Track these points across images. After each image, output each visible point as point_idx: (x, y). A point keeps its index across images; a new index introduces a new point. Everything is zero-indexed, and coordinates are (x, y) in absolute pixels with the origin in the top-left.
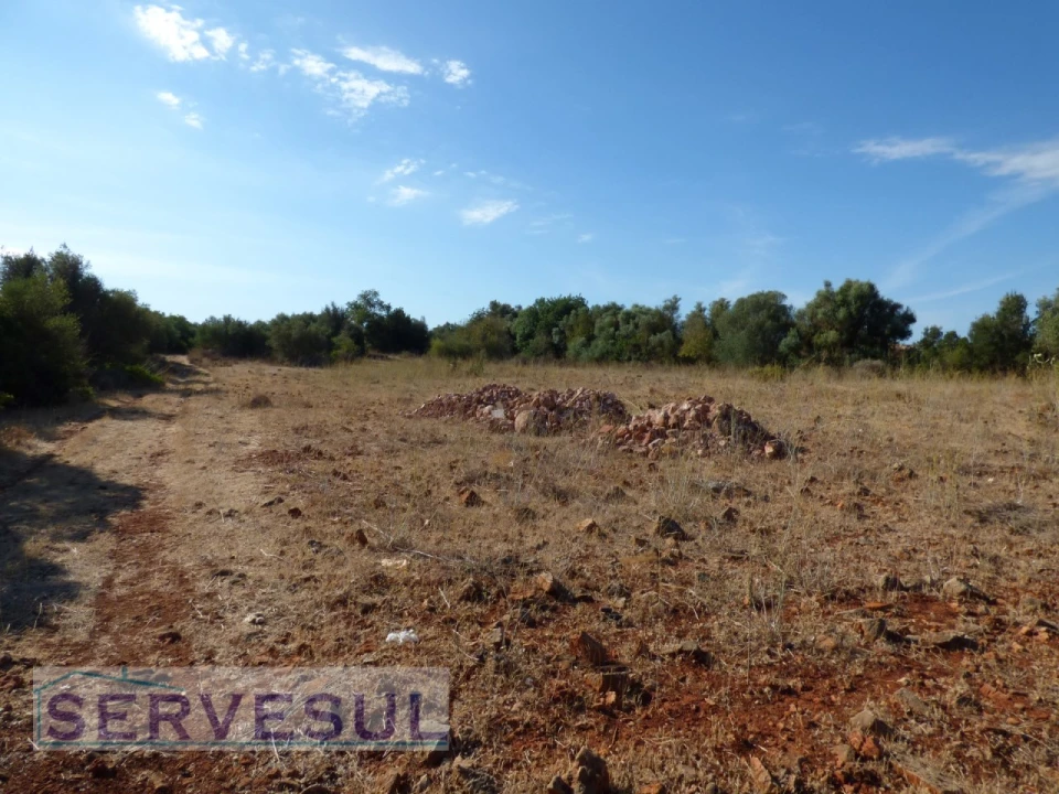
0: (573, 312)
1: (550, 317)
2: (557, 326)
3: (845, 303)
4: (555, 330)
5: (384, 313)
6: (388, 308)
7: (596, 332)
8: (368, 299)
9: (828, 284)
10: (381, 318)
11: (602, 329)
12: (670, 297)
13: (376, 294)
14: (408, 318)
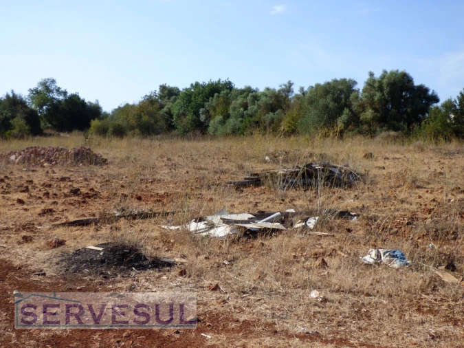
0: (216, 94)
1: (199, 100)
2: (203, 107)
3: (381, 88)
4: (201, 110)
5: (61, 98)
6: (65, 93)
7: (231, 112)
8: (47, 86)
9: (371, 74)
10: (59, 101)
11: (234, 109)
12: (286, 82)
13: (53, 81)
14: (83, 101)
